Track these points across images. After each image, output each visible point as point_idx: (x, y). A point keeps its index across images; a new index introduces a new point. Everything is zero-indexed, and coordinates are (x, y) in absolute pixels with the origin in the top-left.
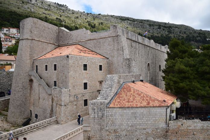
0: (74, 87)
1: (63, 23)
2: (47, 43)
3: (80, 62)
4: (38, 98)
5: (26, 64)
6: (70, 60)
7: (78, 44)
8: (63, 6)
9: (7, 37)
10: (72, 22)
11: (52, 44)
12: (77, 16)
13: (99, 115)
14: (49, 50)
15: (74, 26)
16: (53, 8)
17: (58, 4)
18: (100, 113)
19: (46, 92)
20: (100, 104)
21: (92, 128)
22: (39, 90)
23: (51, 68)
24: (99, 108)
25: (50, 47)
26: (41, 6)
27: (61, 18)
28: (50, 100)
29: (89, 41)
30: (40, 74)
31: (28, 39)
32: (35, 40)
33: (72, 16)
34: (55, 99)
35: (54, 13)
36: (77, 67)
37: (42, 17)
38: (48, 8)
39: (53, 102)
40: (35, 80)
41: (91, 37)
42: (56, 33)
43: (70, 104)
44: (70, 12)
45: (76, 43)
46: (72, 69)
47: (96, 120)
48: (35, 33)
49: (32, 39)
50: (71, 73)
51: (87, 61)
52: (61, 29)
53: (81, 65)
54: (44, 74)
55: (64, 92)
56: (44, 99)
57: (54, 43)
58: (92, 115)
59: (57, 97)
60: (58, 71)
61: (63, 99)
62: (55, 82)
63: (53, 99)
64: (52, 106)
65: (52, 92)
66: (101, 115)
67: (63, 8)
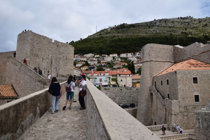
0: (183, 98)
1: (190, 36)
2: (163, 61)
3: (188, 76)
4: (156, 108)
5: (147, 81)
6: (177, 75)
7: (192, 59)
8: (187, 18)
9: (139, 60)
10: (199, 32)
11: (168, 62)
12: (205, 23)
13: (204, 125)
14: (166, 67)
15: (203, 36)
16: (177, 23)
17: (181, 18)
18: (204, 123)
19: (162, 104)
20: (204, 115)
21: (197, 137)
22: (157, 102)
23: (165, 83)
24: (203, 119)
25: (167, 64)
26: (164, 25)
27: (187, 31)
28: (165, 110)
29: (203, 54)
30: (158, 89)
31: (147, 61)
32: (152, 61)
33: (199, 25)
34: (168, 109)
35: (179, 28)
36: (186, 80)
37: (167, 36)
38: (172, 24)
39: (166, 112)
40: (154, 94)
41: (204, 49)
42: (172, 51)
43: (181, 115)
44: (195, 22)
45: (190, 57)
46: (180, 83)
47: (201, 130)
48: (153, 55)
49: (151, 61)
50: (180, 86)
51: (197, 75)
52: (175, 47)
53: (190, 79)
54: (161, 88)
55: (173, 103)
56: (160, 110)
57: (170, 61)
58: (197, 124)
59: (169, 107)
60: (170, 85)
61: (173, 109)
62: (168, 95)
63: (166, 109)
64: (166, 115)
65: (166, 103)
66: (206, 125)
67: (187, 20)
